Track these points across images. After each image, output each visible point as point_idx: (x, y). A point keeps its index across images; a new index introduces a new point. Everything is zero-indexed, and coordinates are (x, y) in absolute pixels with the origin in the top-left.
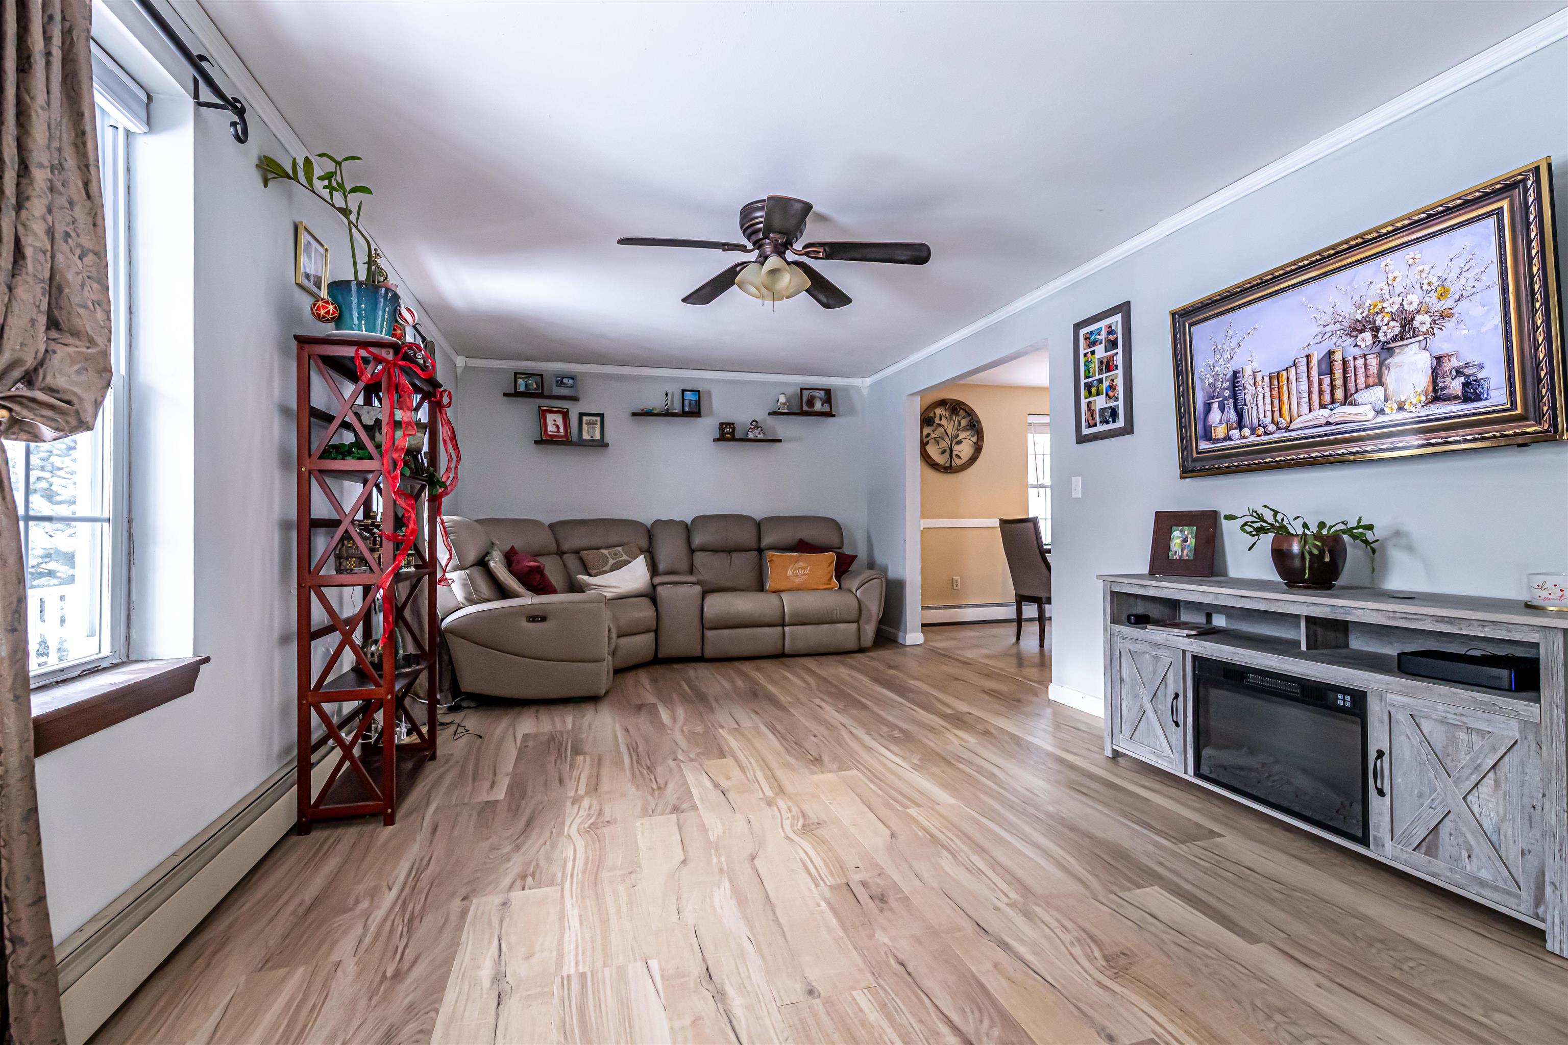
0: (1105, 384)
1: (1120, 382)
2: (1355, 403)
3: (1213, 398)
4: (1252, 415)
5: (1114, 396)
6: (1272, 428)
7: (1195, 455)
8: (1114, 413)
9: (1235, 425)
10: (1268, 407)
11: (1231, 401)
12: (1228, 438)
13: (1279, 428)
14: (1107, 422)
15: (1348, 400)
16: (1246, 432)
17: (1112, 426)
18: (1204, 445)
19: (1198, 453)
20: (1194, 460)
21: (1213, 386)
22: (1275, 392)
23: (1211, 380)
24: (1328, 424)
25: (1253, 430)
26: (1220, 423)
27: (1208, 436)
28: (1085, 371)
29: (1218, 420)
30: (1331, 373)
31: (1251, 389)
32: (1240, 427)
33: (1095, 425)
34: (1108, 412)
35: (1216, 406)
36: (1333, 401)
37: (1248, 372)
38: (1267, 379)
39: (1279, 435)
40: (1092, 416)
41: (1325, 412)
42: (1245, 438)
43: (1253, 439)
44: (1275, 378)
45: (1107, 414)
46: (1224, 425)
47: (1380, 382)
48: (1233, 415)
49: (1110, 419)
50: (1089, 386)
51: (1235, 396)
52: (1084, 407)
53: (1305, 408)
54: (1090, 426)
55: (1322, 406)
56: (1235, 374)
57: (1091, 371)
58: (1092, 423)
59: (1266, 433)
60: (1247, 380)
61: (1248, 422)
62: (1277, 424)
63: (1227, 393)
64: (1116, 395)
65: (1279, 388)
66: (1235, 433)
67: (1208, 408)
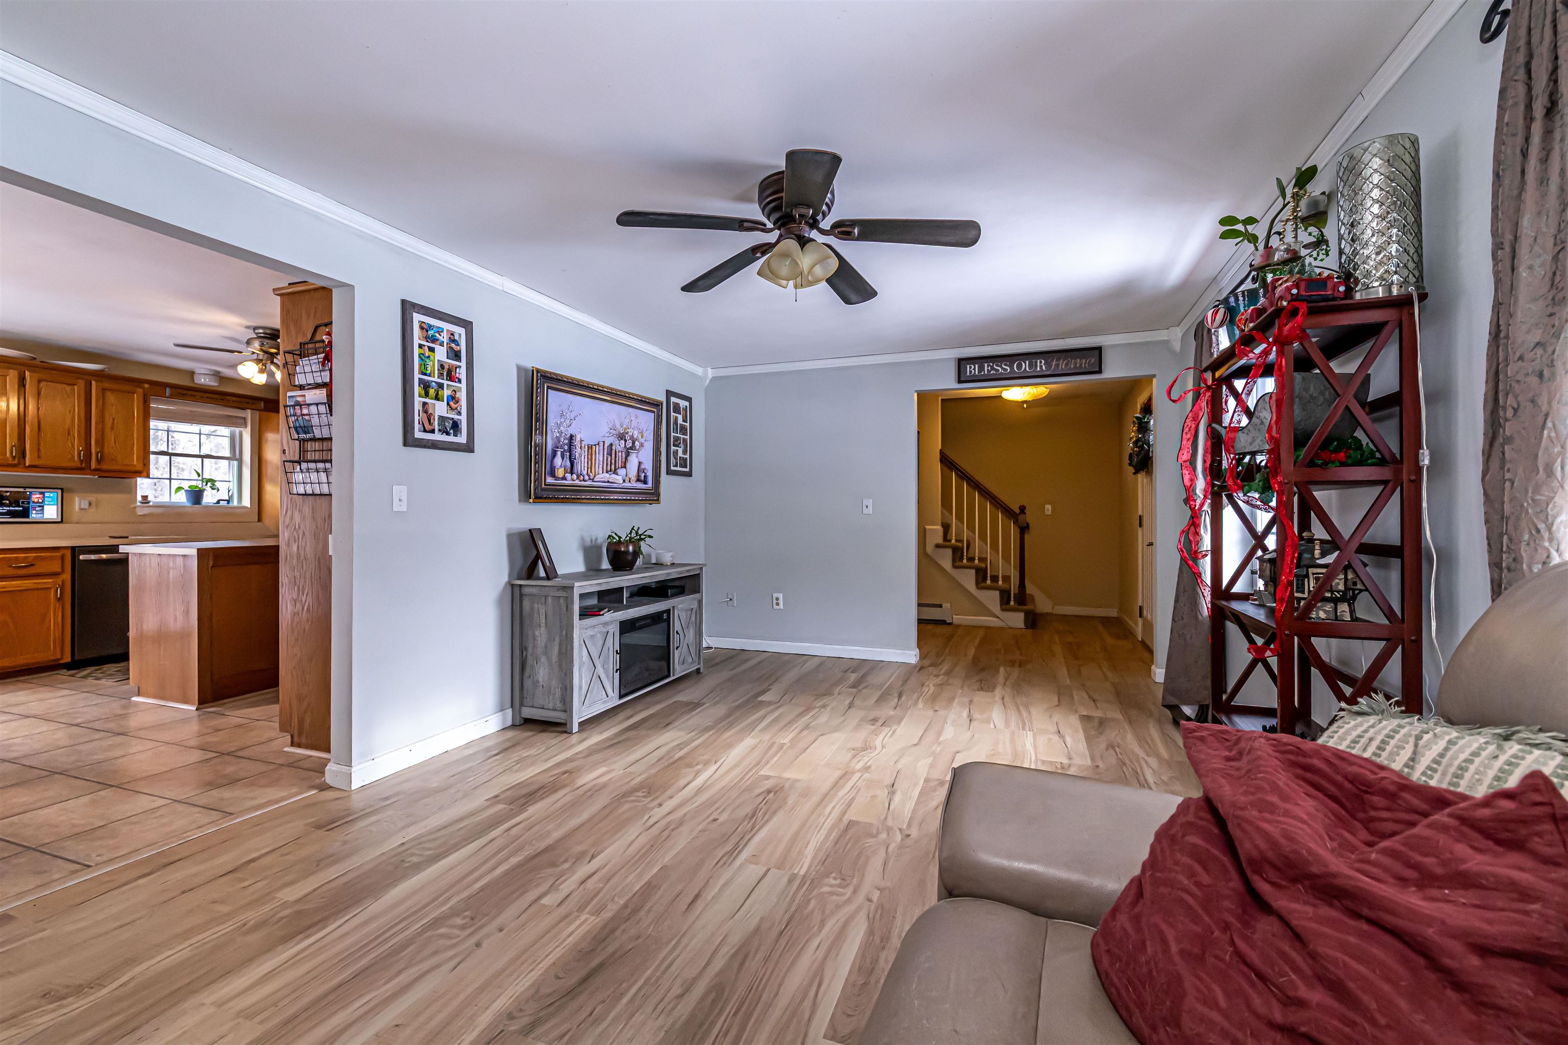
0: (446, 393)
1: (463, 396)
2: (617, 474)
3: (558, 448)
4: (578, 468)
5: (456, 409)
6: (586, 478)
7: (543, 486)
8: (456, 426)
9: (569, 470)
10: (586, 465)
11: (568, 454)
12: (564, 478)
13: (590, 479)
14: (448, 434)
15: (615, 473)
16: (575, 476)
17: (451, 439)
18: (550, 480)
19: (545, 485)
20: (543, 490)
21: (558, 439)
22: (590, 457)
23: (558, 435)
24: (608, 482)
25: (578, 477)
26: (561, 467)
27: (553, 474)
28: (420, 365)
29: (560, 464)
30: (611, 455)
31: (578, 450)
32: (572, 473)
33: (433, 431)
34: (449, 423)
35: (559, 453)
36: (611, 471)
37: (578, 439)
38: (586, 447)
39: (589, 483)
40: (429, 421)
41: (607, 475)
42: (574, 480)
43: (577, 482)
44: (590, 447)
45: (448, 425)
46: (563, 469)
47: (625, 467)
48: (568, 464)
49: (452, 431)
50: (426, 386)
51: (570, 451)
52: (417, 407)
53: (601, 472)
54: (425, 431)
55: (607, 472)
56: (571, 436)
57: (429, 369)
58: (428, 427)
59: (584, 480)
60: (577, 443)
61: (576, 471)
62: (589, 476)
63: (566, 447)
64: (458, 409)
65: (591, 454)
66: (568, 476)
67: (554, 454)
